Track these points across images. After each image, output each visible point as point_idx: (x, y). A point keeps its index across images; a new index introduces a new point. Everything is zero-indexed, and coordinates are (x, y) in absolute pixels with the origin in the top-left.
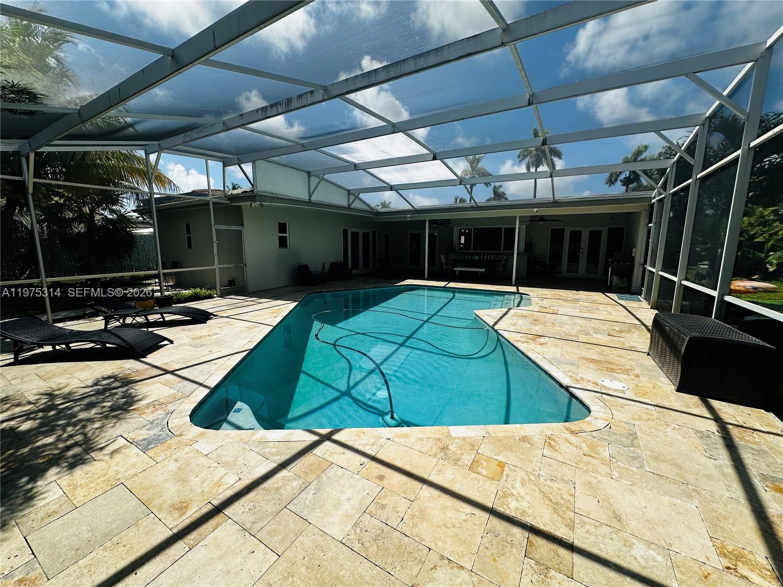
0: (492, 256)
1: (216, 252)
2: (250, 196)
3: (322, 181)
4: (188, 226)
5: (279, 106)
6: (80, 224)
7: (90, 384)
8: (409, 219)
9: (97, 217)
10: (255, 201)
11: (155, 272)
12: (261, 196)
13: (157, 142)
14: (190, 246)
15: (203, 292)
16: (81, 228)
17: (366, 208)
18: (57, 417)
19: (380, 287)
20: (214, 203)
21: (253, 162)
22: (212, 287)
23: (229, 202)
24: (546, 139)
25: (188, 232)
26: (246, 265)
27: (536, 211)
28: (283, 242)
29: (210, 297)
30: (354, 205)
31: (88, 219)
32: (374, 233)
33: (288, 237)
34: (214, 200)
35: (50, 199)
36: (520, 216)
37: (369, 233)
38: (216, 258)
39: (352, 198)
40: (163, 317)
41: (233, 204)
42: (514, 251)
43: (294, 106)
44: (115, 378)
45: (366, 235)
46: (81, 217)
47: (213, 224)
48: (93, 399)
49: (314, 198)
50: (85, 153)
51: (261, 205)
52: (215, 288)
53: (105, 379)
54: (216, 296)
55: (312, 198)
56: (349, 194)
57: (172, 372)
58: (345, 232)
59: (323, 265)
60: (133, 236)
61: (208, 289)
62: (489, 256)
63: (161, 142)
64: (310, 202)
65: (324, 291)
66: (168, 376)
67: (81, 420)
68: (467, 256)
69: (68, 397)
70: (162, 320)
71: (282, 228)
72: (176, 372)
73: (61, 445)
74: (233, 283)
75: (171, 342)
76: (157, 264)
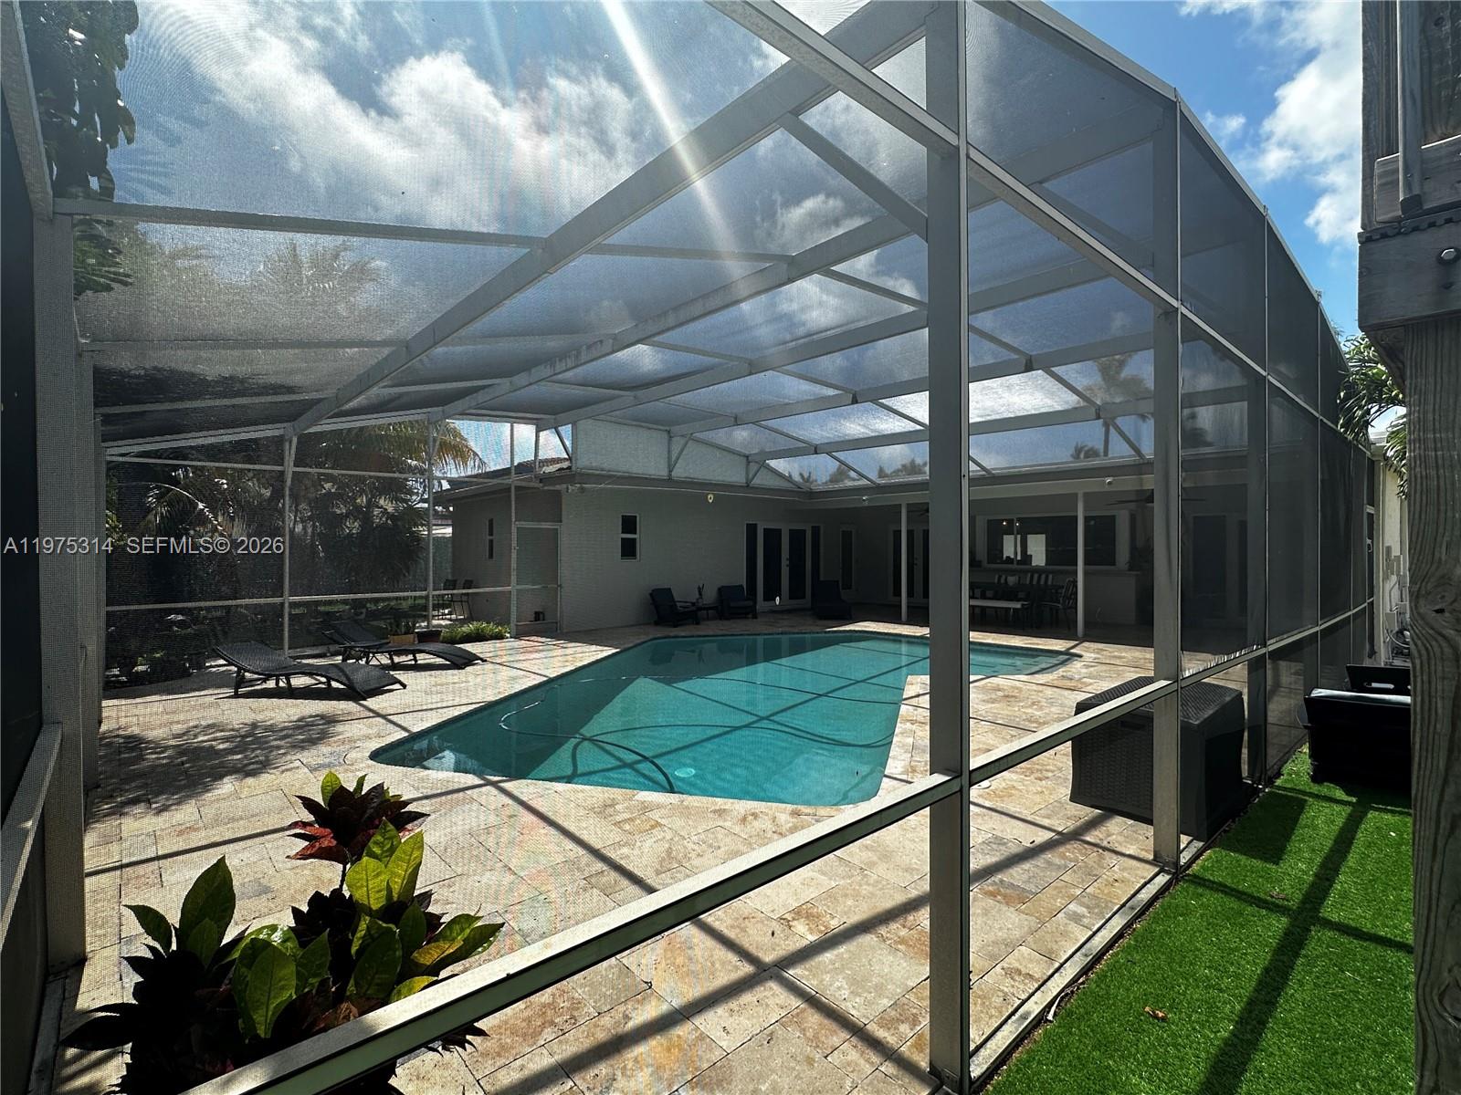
0: (1051, 576)
1: (514, 565)
2: (568, 474)
3: (690, 442)
4: (491, 522)
5: (568, 359)
6: (356, 520)
7: (295, 720)
8: (866, 504)
9: (376, 511)
10: (573, 483)
11: (424, 593)
12: (582, 475)
13: (440, 408)
14: (491, 556)
15: (491, 628)
16: (353, 527)
17: (785, 485)
18: (252, 743)
19: (794, 633)
20: (518, 488)
21: (574, 424)
22: (504, 621)
23: (541, 485)
24: (1031, 360)
25: (491, 534)
26: (560, 586)
27: (1110, 483)
28: (629, 549)
29: (500, 637)
30: (757, 481)
31: (364, 515)
32: (816, 531)
33: (638, 540)
34: (519, 484)
35: (319, 488)
36: (1086, 494)
37: (805, 531)
38: (514, 574)
39: (754, 467)
40: (415, 660)
41: (546, 488)
42: (1077, 565)
43: (584, 357)
44: (322, 717)
45: (797, 537)
46: (357, 512)
47: (514, 520)
48: (290, 732)
49: (679, 473)
50: (361, 429)
51: (582, 490)
52: (508, 623)
53: (311, 716)
54: (508, 635)
55: (673, 473)
56: (748, 462)
57: (384, 717)
58: (752, 529)
59: (700, 590)
60: (417, 538)
61: (498, 625)
62: (1043, 576)
63: (445, 407)
64: (670, 480)
65: (683, 634)
66: (378, 719)
67: (272, 746)
68: (997, 577)
69: (271, 728)
70: (413, 662)
71: (629, 524)
72: (389, 717)
73: (246, 762)
74: (541, 616)
75: (404, 686)
76: (426, 580)
